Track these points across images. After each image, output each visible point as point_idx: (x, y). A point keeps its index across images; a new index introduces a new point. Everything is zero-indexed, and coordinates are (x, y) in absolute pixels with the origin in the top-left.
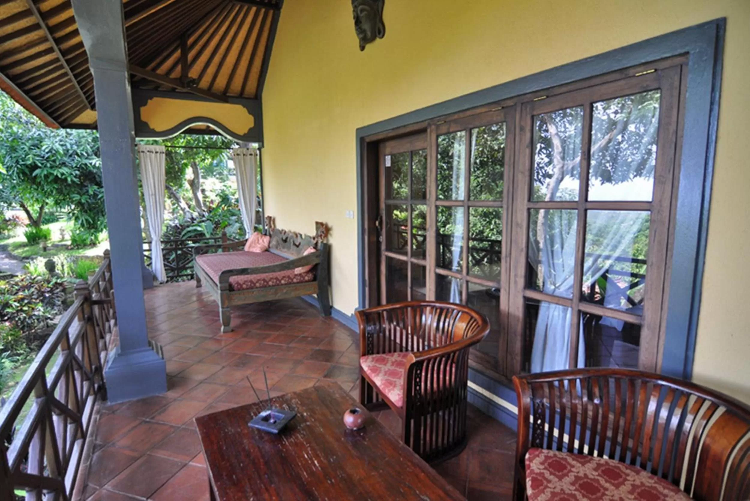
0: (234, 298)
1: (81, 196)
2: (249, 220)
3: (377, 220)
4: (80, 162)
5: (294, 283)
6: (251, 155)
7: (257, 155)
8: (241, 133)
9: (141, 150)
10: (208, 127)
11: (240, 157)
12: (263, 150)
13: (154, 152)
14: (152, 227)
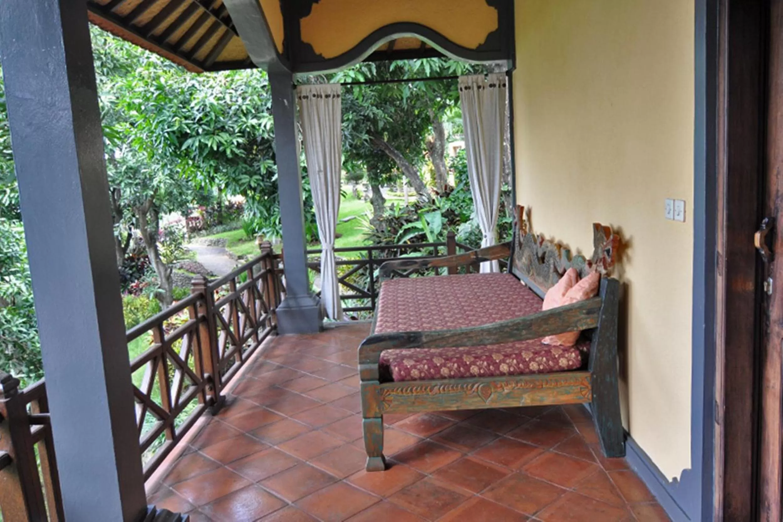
0: (391, 398)
1: (251, 177)
2: (486, 215)
3: (758, 228)
4: (245, 123)
5: (532, 372)
6: (491, 86)
7: (504, 85)
8: (473, 45)
9: (304, 94)
10: (423, 43)
11: (471, 91)
12: (514, 73)
13: (323, 96)
14: (321, 229)
